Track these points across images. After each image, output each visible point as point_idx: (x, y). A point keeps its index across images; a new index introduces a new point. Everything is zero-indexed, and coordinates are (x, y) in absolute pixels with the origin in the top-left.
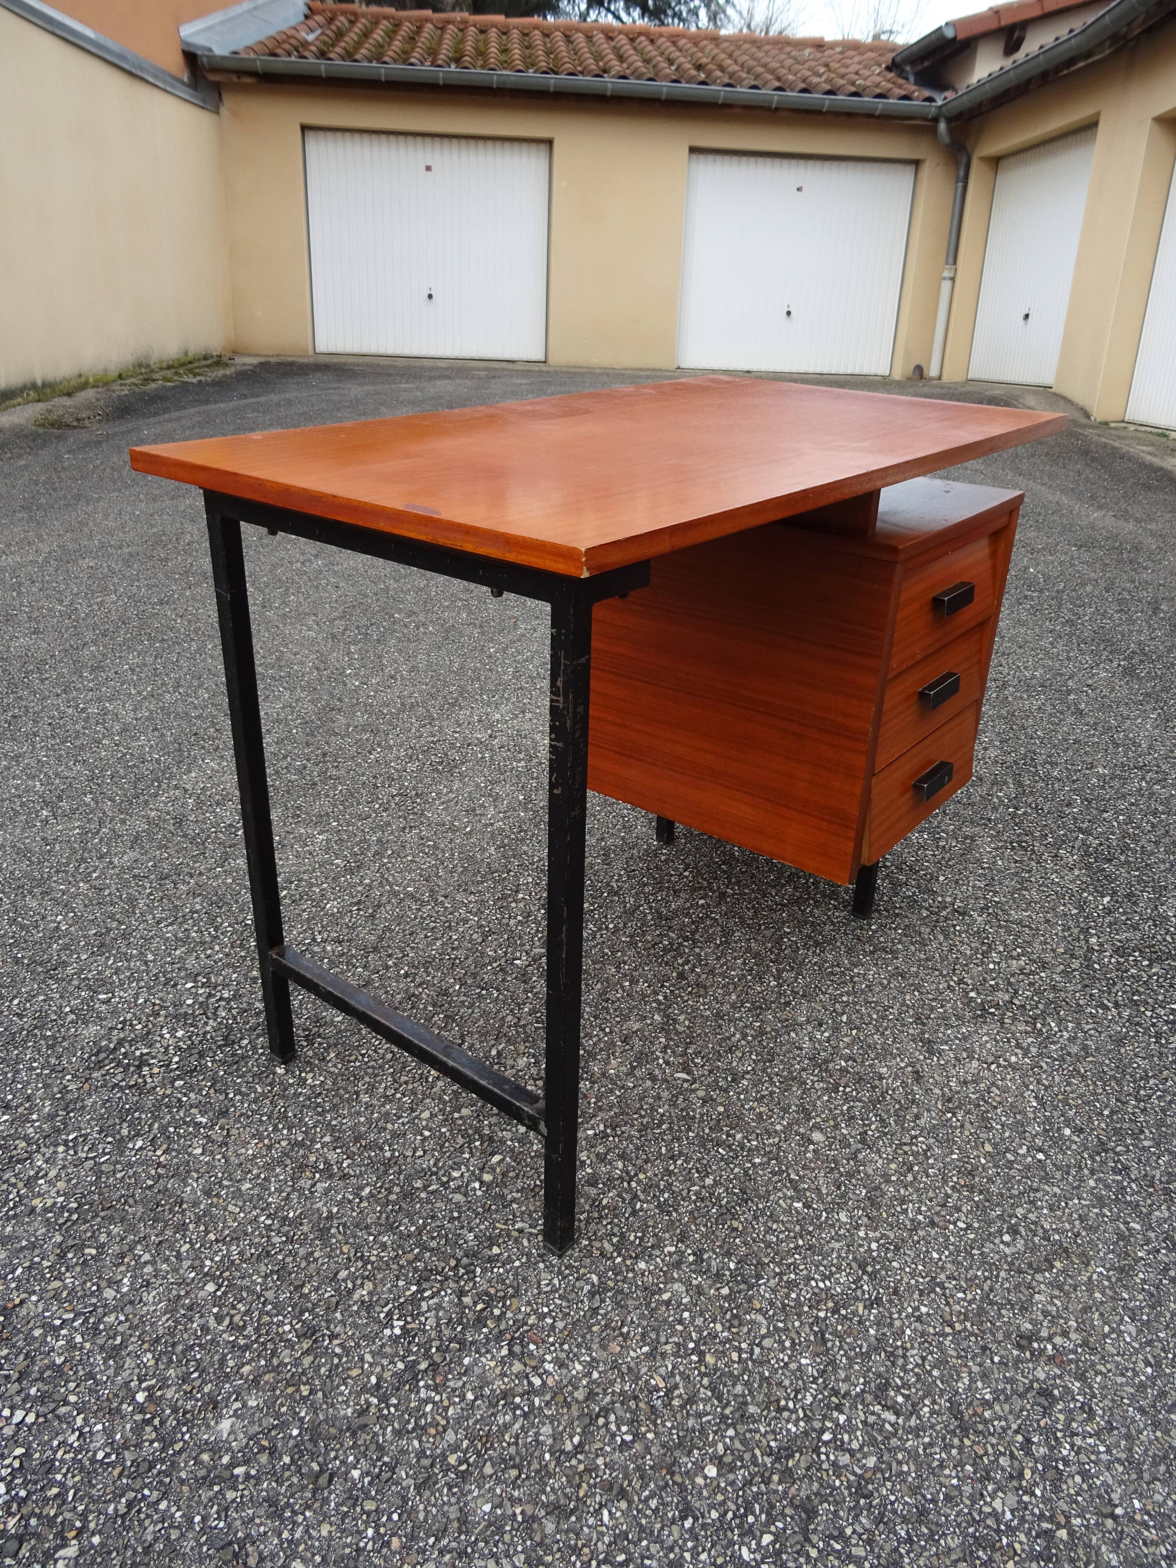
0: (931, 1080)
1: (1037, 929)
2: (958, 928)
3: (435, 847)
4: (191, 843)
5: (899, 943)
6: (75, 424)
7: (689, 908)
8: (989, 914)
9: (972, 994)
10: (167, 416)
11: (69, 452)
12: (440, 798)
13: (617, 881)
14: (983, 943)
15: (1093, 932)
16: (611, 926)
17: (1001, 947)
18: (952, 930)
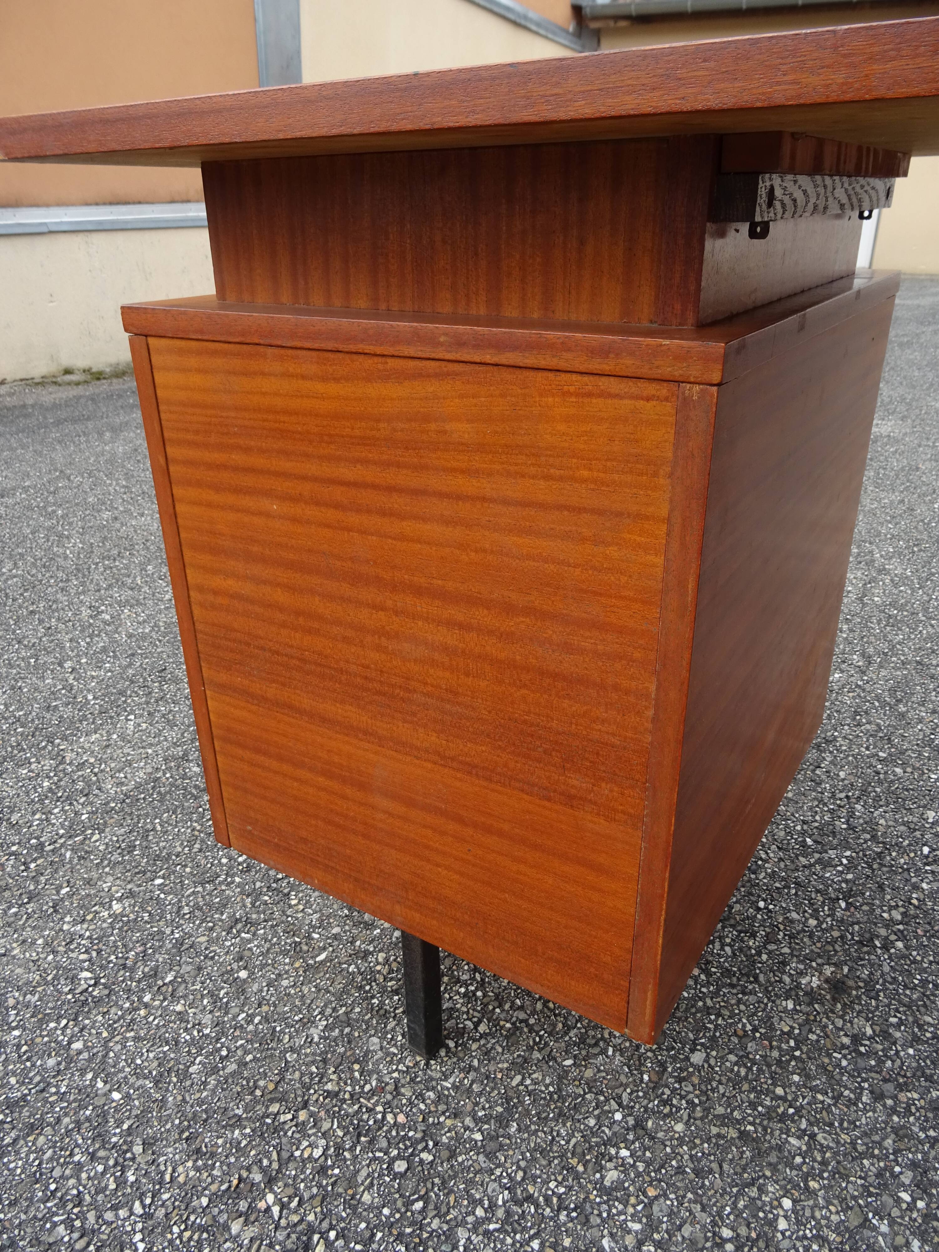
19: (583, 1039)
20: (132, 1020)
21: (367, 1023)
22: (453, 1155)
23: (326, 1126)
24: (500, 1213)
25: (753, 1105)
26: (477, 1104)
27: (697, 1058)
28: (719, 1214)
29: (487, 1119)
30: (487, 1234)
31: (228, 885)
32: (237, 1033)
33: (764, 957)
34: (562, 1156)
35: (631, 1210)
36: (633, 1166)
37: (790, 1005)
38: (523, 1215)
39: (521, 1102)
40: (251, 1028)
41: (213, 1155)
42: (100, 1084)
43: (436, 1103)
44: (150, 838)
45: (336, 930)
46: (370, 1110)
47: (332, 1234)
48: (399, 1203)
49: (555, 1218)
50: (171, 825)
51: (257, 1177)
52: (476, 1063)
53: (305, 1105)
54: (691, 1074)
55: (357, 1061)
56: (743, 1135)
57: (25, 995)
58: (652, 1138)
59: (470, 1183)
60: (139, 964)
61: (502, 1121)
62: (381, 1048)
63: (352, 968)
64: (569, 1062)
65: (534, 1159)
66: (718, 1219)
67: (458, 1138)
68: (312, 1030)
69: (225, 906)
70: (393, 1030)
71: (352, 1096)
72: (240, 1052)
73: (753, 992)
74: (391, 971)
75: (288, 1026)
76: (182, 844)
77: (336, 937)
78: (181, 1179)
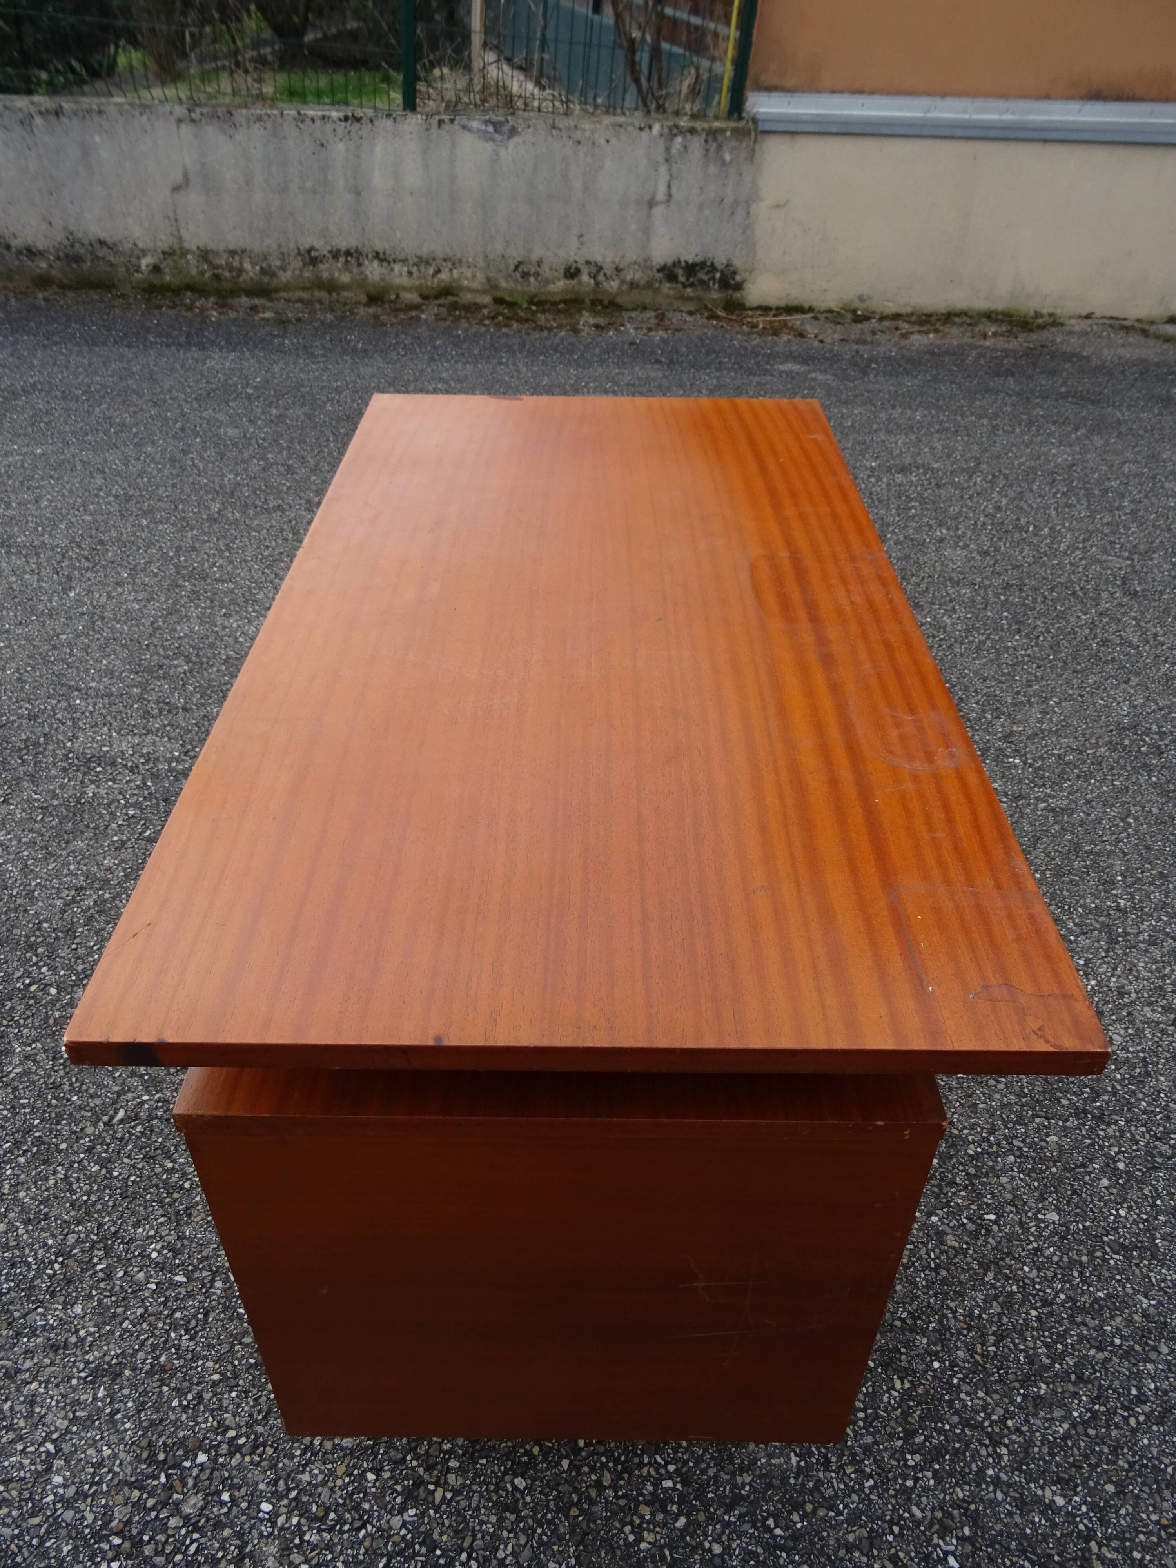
0: (47, 1361)
2: (371, 1476)
8: (410, 1545)
9: (202, 1458)
14: (328, 1510)
17: (315, 1539)
18: (365, 1465)
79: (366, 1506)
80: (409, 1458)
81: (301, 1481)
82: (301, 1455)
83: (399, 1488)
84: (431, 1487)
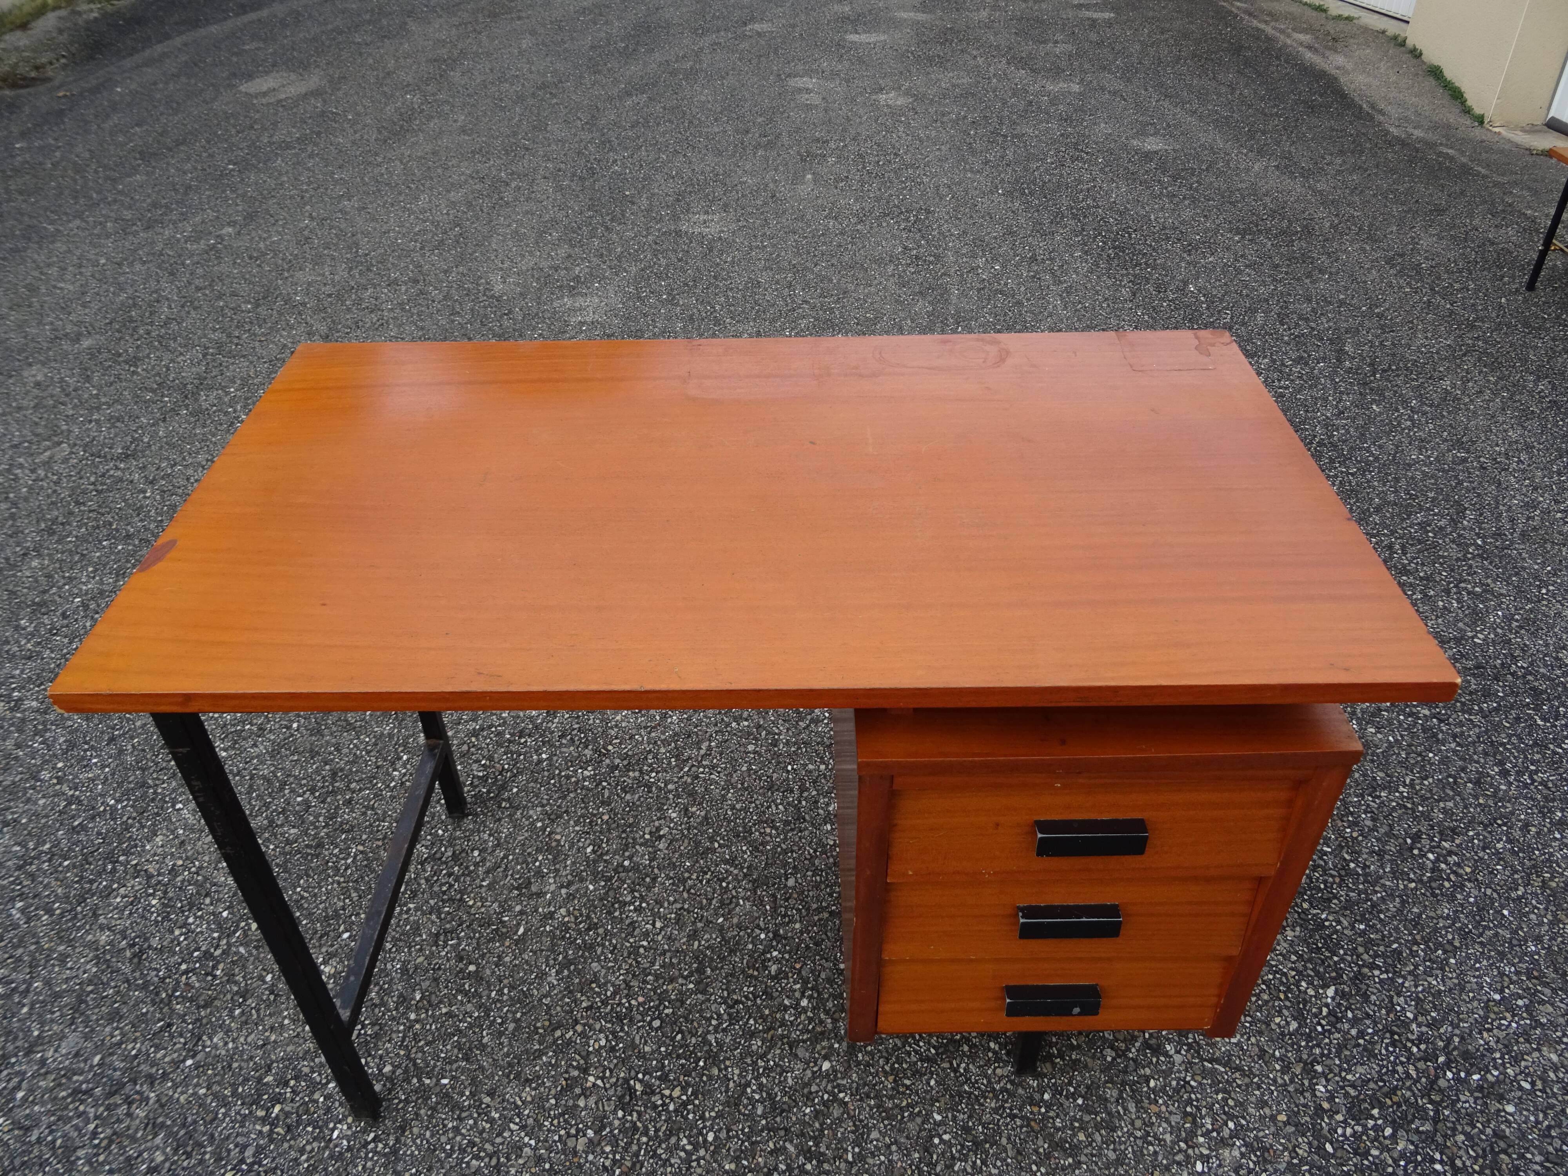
1: (1251, 1074)
2: (1152, 1083)
3: (477, 977)
4: (153, 1003)
5: (1081, 1128)
6: (33, 74)
7: (809, 1084)
8: (1190, 1046)
10: (147, 53)
11: (23, 135)
12: (483, 860)
13: (716, 1029)
14: (1186, 1114)
15: (1319, 1068)
16: (710, 1137)
17: (1208, 1120)
18: (1145, 1089)
19: (722, 904)
20: (415, 1034)
21: (582, 956)
22: (683, 1003)
23: (598, 1026)
24: (725, 1017)
25: (831, 895)
26: (680, 969)
27: (791, 882)
28: (835, 958)
29: (691, 974)
30: (724, 1030)
31: (407, 912)
32: (499, 1005)
33: (804, 803)
34: (743, 972)
35: (791, 980)
36: (783, 958)
37: (829, 827)
38: (738, 1012)
39: (706, 955)
40: (505, 998)
41: (539, 1077)
42: (427, 1081)
43: (656, 980)
44: (306, 905)
45: (518, 908)
46: (618, 1005)
47: (640, 1076)
48: (668, 1041)
49: (755, 1004)
50: (315, 887)
51: (576, 1073)
52: (666, 947)
53: (576, 1022)
54: (791, 894)
55: (592, 982)
56: (831, 913)
57: (313, 1061)
58: (785, 939)
59: (701, 1011)
60: (385, 998)
61: (700, 971)
62: (602, 967)
63: (548, 928)
64: (721, 920)
65: (728, 982)
66: (836, 962)
67: (681, 992)
68: (549, 979)
69: (418, 929)
70: (603, 953)
71: (602, 1002)
72: (510, 1015)
73: (806, 829)
74: (576, 918)
75: (531, 984)
76: (339, 899)
77: (521, 913)
78: (529, 1099)
79: (1174, 1083)
80: (1131, 1055)
81: (1171, 1141)
82: (1153, 1145)
83: (1154, 1060)
84: (1147, 1035)
